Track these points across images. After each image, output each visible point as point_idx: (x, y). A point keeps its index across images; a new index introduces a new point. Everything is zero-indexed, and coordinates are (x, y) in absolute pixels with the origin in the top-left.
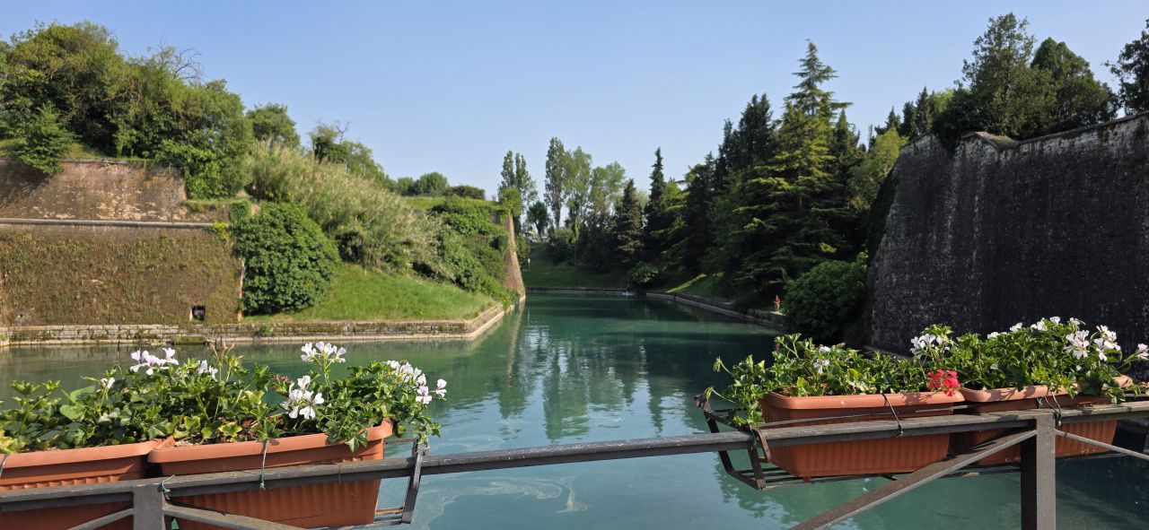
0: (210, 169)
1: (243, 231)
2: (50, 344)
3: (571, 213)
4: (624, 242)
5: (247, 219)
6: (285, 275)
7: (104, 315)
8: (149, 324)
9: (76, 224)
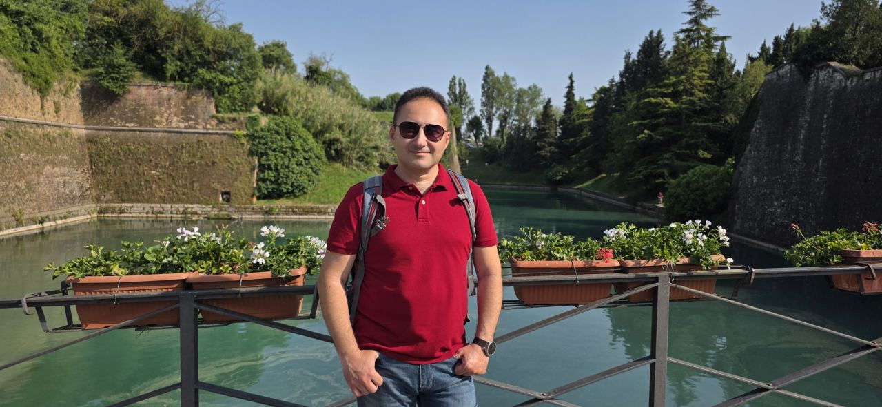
0: (233, 91)
1: (256, 137)
2: (124, 217)
3: (501, 125)
4: (542, 148)
5: (258, 128)
6: (287, 170)
7: (160, 197)
8: (192, 204)
9: (139, 131)
